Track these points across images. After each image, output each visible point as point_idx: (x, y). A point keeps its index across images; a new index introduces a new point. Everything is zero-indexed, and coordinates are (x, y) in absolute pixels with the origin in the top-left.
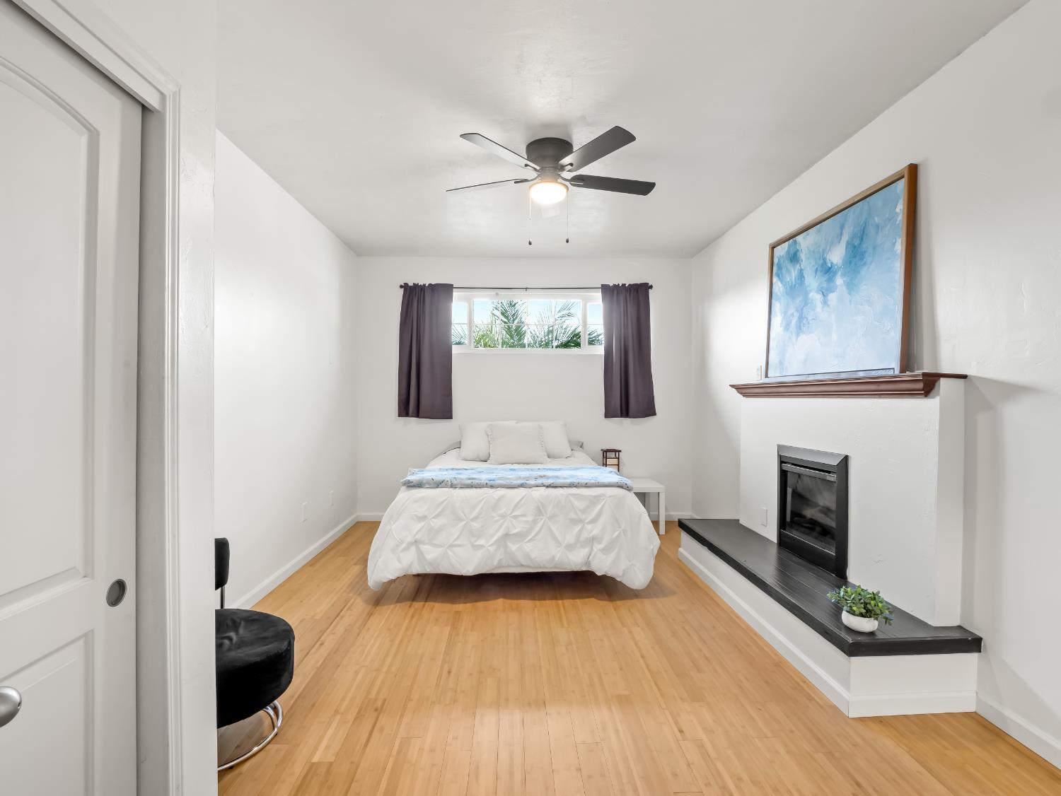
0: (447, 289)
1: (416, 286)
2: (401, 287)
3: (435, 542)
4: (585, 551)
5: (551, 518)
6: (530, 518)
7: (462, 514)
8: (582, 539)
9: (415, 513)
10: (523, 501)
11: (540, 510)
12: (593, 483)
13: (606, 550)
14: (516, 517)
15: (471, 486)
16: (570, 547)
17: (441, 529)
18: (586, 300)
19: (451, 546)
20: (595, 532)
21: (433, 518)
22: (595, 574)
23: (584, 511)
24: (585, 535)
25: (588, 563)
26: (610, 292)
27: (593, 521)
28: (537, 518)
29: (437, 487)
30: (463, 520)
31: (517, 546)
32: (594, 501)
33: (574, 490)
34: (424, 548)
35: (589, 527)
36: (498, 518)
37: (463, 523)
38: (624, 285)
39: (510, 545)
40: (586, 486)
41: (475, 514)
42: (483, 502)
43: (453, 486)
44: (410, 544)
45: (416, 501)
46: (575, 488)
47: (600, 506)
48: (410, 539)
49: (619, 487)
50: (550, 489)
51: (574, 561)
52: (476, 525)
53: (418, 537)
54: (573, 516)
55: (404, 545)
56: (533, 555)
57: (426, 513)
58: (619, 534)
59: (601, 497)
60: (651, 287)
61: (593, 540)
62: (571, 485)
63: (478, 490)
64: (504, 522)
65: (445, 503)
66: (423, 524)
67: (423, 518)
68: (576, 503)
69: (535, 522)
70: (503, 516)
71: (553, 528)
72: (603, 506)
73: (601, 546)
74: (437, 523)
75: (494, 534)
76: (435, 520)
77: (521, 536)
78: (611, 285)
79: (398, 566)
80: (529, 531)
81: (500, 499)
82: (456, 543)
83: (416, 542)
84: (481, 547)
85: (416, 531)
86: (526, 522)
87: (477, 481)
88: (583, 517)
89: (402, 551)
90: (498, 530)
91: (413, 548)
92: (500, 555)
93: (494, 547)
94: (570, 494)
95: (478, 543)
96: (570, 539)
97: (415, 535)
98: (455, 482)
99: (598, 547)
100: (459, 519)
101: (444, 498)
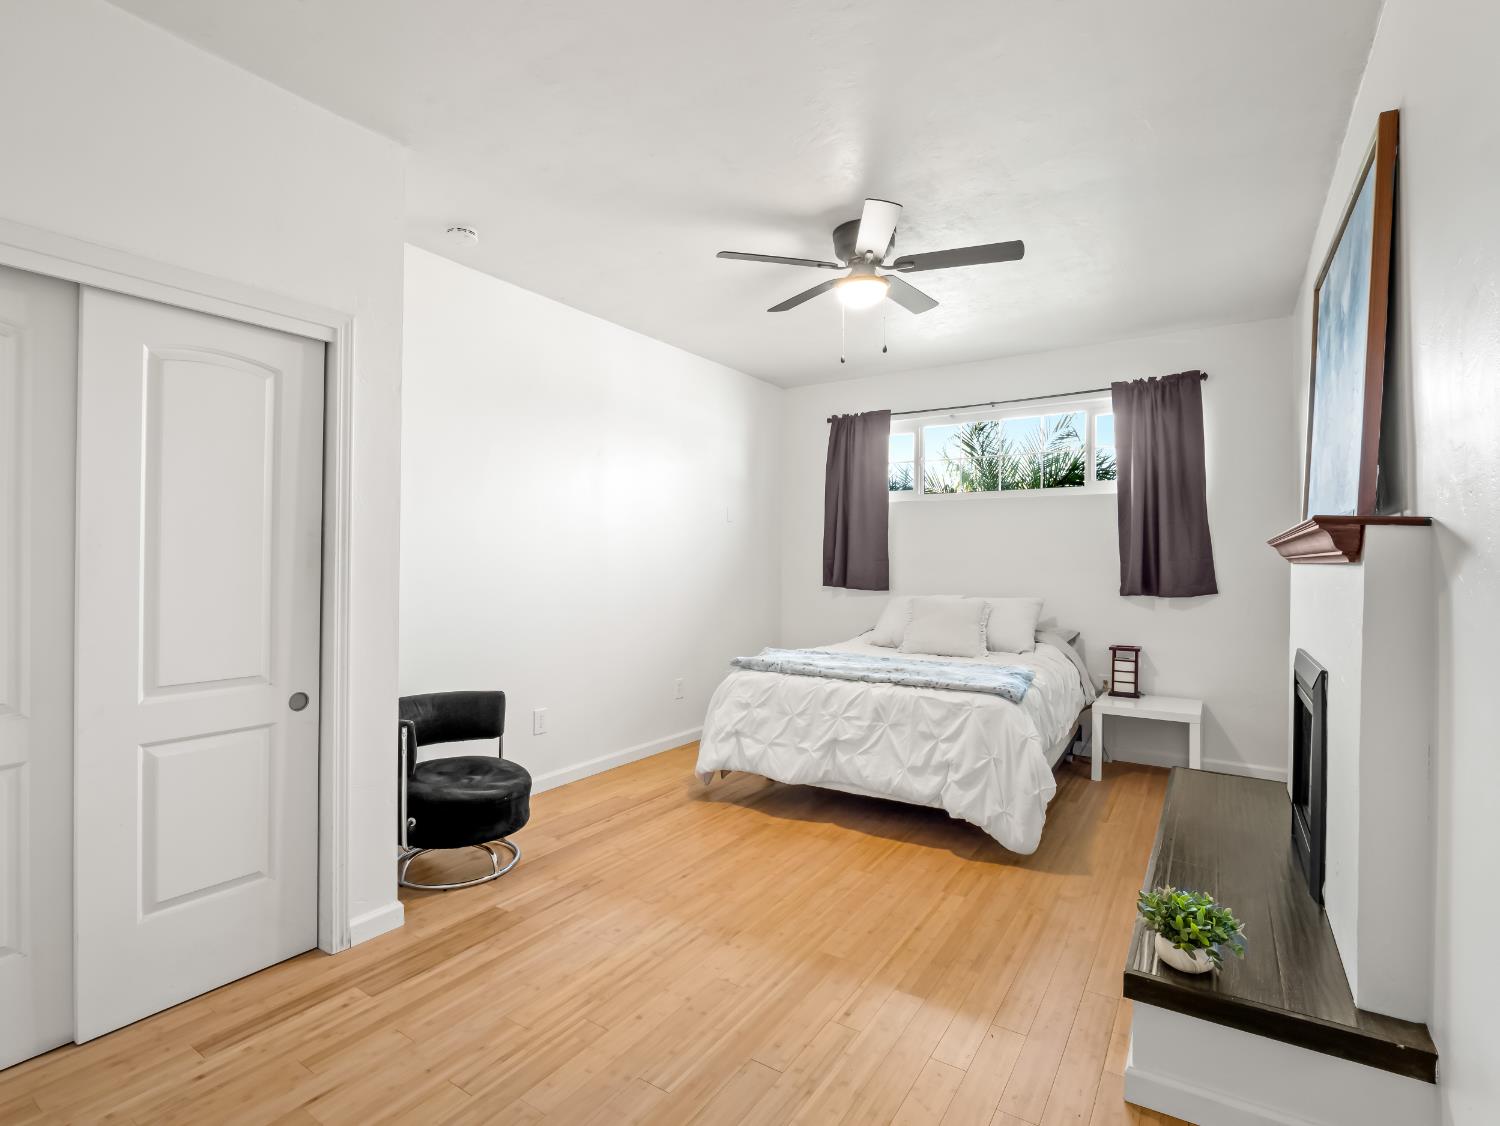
0: (884, 416)
1: (846, 417)
2: (829, 421)
3: (758, 737)
4: (936, 780)
5: (893, 726)
6: (866, 723)
7: (788, 707)
8: (934, 762)
9: (739, 699)
10: (859, 699)
11: (878, 715)
12: (959, 686)
13: (966, 783)
14: (848, 719)
15: (803, 674)
16: (916, 771)
17: (763, 723)
18: (1093, 411)
19: (772, 744)
20: (950, 756)
21: (758, 707)
22: (947, 814)
23: (939, 723)
24: (937, 758)
25: (938, 797)
26: (1126, 393)
27: (952, 738)
28: (875, 723)
29: (767, 671)
30: (787, 715)
31: (848, 757)
32: (955, 710)
33: (930, 693)
34: (746, 741)
35: (943, 746)
36: (827, 717)
37: (787, 718)
38: (1152, 380)
39: (839, 754)
40: (948, 688)
41: (800, 709)
42: (811, 695)
43: (783, 671)
44: (729, 735)
45: (743, 684)
46: (932, 690)
47: (962, 718)
48: (729, 728)
49: (996, 694)
50: (899, 689)
51: (919, 790)
52: (801, 722)
53: (739, 727)
54: (922, 727)
55: (723, 735)
56: (865, 773)
57: (749, 701)
58: (988, 763)
59: (963, 705)
60: (1205, 376)
61: (946, 766)
62: (927, 685)
63: (811, 678)
64: (834, 723)
65: (770, 691)
66: (745, 713)
67: (746, 706)
68: (928, 709)
69: (871, 729)
70: (834, 716)
71: (895, 742)
72: (966, 720)
73: (957, 776)
74: (761, 713)
75: (821, 738)
76: (758, 710)
77: (853, 744)
78: (1130, 381)
79: (714, 757)
80: (864, 740)
81: (832, 693)
82: (777, 741)
83: (737, 734)
84: (803, 751)
85: (737, 719)
86: (860, 727)
87: (811, 668)
88: (936, 732)
89: (720, 742)
90: (826, 732)
91: (733, 740)
92: (826, 766)
93: (819, 754)
94: (921, 697)
95: (801, 745)
96: (918, 759)
97: (736, 724)
98: (786, 666)
99: (953, 777)
100: (784, 713)
101: (771, 685)
